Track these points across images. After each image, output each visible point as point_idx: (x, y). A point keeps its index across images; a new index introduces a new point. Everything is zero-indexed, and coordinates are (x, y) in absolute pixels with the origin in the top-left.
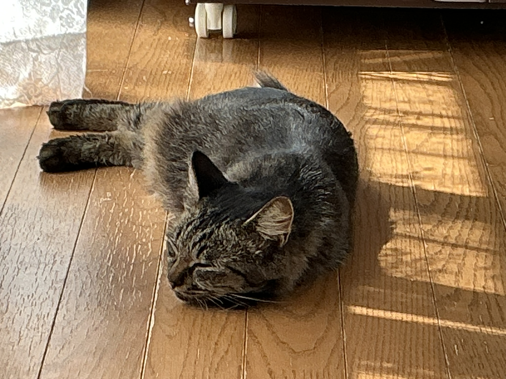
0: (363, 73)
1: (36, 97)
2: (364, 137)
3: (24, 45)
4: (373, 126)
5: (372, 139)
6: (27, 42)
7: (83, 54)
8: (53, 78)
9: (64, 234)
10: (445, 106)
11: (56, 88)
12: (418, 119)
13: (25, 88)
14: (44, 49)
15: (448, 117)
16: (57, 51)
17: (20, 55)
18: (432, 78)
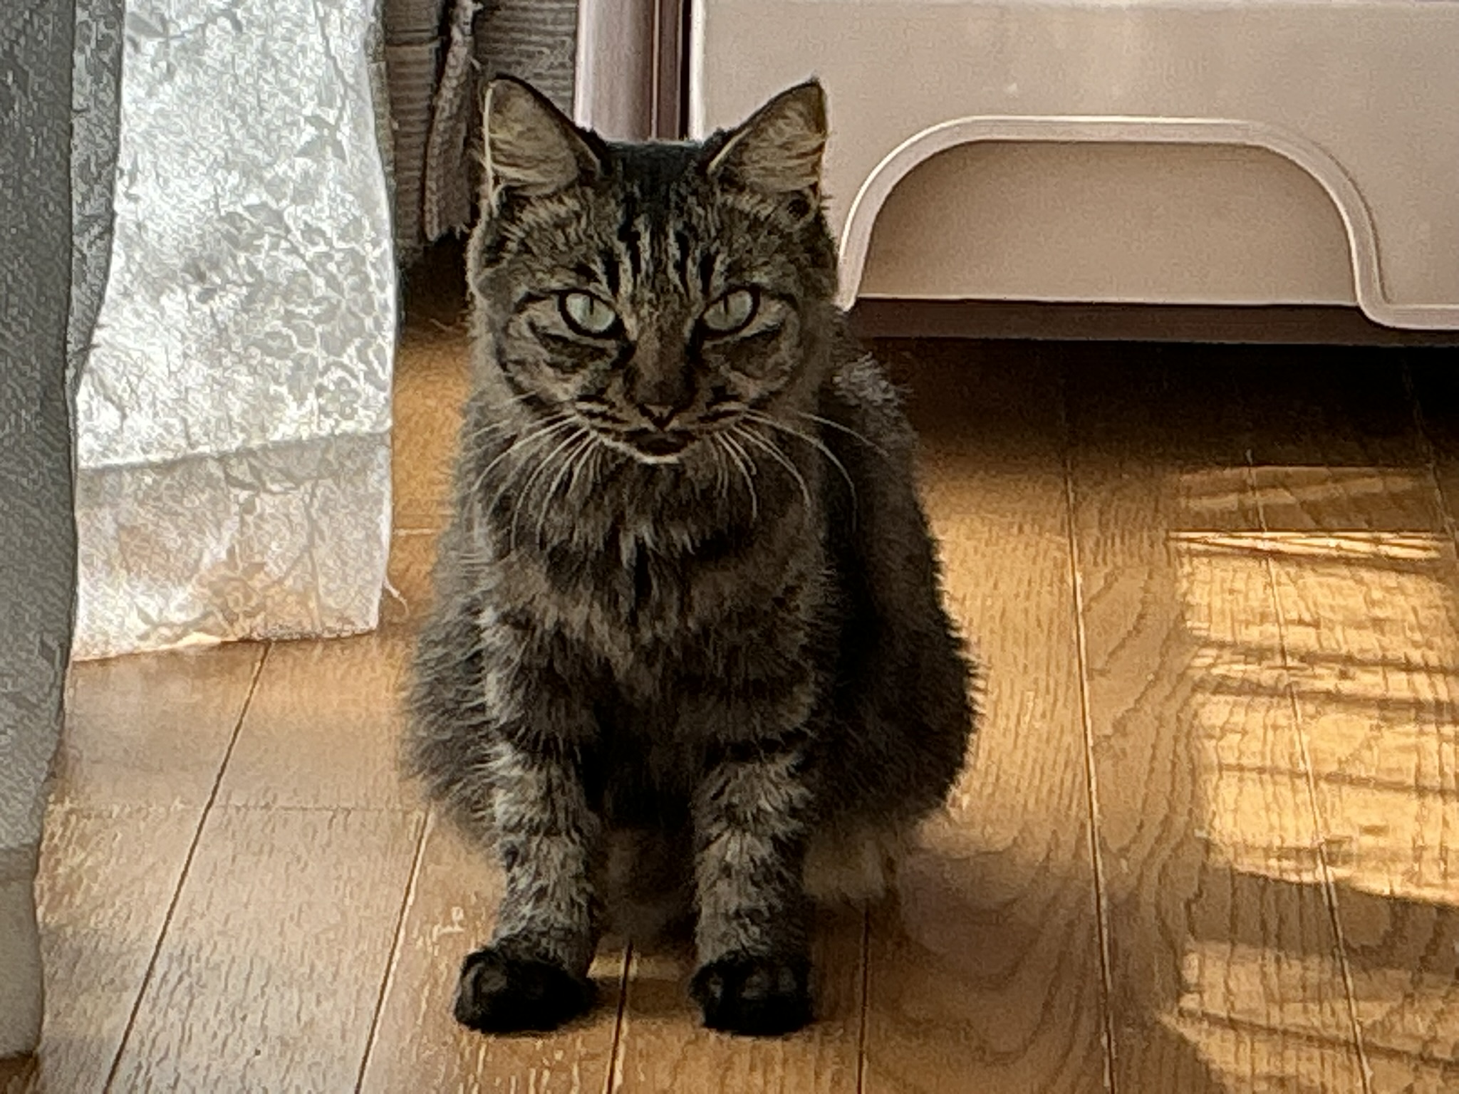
0: (1184, 535)
1: (250, 615)
2: (1188, 734)
3: (214, 469)
4: (1215, 699)
5: (1211, 737)
6: (222, 459)
7: (382, 493)
8: (297, 561)
9: (330, 1036)
10: (1417, 636)
11: (305, 589)
12: (1343, 675)
13: (217, 593)
14: (273, 480)
15: (1428, 669)
16: (308, 485)
17: (204, 497)
18: (1384, 549)
